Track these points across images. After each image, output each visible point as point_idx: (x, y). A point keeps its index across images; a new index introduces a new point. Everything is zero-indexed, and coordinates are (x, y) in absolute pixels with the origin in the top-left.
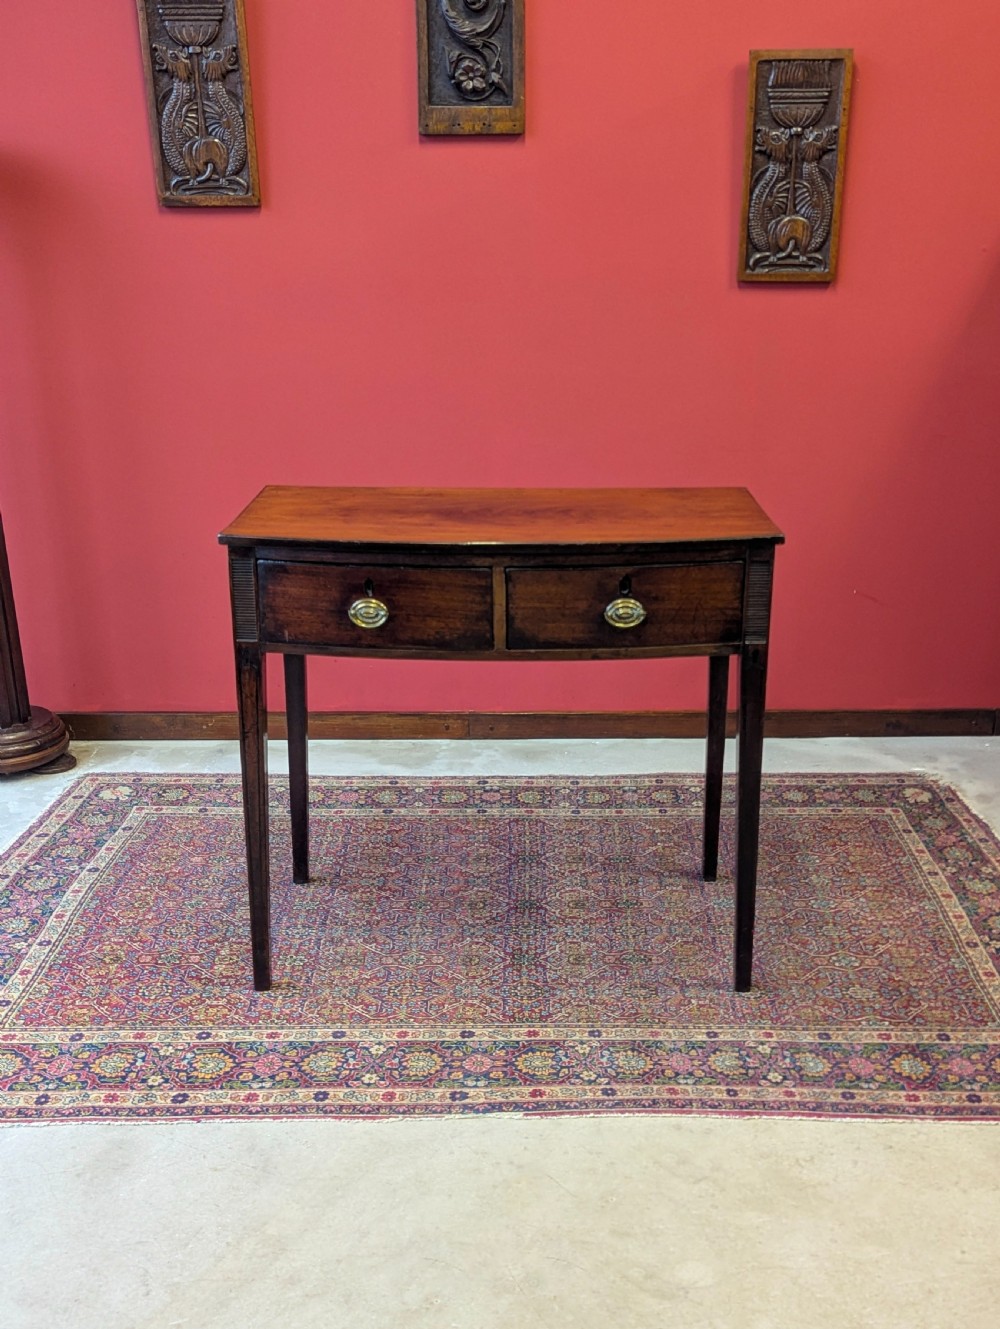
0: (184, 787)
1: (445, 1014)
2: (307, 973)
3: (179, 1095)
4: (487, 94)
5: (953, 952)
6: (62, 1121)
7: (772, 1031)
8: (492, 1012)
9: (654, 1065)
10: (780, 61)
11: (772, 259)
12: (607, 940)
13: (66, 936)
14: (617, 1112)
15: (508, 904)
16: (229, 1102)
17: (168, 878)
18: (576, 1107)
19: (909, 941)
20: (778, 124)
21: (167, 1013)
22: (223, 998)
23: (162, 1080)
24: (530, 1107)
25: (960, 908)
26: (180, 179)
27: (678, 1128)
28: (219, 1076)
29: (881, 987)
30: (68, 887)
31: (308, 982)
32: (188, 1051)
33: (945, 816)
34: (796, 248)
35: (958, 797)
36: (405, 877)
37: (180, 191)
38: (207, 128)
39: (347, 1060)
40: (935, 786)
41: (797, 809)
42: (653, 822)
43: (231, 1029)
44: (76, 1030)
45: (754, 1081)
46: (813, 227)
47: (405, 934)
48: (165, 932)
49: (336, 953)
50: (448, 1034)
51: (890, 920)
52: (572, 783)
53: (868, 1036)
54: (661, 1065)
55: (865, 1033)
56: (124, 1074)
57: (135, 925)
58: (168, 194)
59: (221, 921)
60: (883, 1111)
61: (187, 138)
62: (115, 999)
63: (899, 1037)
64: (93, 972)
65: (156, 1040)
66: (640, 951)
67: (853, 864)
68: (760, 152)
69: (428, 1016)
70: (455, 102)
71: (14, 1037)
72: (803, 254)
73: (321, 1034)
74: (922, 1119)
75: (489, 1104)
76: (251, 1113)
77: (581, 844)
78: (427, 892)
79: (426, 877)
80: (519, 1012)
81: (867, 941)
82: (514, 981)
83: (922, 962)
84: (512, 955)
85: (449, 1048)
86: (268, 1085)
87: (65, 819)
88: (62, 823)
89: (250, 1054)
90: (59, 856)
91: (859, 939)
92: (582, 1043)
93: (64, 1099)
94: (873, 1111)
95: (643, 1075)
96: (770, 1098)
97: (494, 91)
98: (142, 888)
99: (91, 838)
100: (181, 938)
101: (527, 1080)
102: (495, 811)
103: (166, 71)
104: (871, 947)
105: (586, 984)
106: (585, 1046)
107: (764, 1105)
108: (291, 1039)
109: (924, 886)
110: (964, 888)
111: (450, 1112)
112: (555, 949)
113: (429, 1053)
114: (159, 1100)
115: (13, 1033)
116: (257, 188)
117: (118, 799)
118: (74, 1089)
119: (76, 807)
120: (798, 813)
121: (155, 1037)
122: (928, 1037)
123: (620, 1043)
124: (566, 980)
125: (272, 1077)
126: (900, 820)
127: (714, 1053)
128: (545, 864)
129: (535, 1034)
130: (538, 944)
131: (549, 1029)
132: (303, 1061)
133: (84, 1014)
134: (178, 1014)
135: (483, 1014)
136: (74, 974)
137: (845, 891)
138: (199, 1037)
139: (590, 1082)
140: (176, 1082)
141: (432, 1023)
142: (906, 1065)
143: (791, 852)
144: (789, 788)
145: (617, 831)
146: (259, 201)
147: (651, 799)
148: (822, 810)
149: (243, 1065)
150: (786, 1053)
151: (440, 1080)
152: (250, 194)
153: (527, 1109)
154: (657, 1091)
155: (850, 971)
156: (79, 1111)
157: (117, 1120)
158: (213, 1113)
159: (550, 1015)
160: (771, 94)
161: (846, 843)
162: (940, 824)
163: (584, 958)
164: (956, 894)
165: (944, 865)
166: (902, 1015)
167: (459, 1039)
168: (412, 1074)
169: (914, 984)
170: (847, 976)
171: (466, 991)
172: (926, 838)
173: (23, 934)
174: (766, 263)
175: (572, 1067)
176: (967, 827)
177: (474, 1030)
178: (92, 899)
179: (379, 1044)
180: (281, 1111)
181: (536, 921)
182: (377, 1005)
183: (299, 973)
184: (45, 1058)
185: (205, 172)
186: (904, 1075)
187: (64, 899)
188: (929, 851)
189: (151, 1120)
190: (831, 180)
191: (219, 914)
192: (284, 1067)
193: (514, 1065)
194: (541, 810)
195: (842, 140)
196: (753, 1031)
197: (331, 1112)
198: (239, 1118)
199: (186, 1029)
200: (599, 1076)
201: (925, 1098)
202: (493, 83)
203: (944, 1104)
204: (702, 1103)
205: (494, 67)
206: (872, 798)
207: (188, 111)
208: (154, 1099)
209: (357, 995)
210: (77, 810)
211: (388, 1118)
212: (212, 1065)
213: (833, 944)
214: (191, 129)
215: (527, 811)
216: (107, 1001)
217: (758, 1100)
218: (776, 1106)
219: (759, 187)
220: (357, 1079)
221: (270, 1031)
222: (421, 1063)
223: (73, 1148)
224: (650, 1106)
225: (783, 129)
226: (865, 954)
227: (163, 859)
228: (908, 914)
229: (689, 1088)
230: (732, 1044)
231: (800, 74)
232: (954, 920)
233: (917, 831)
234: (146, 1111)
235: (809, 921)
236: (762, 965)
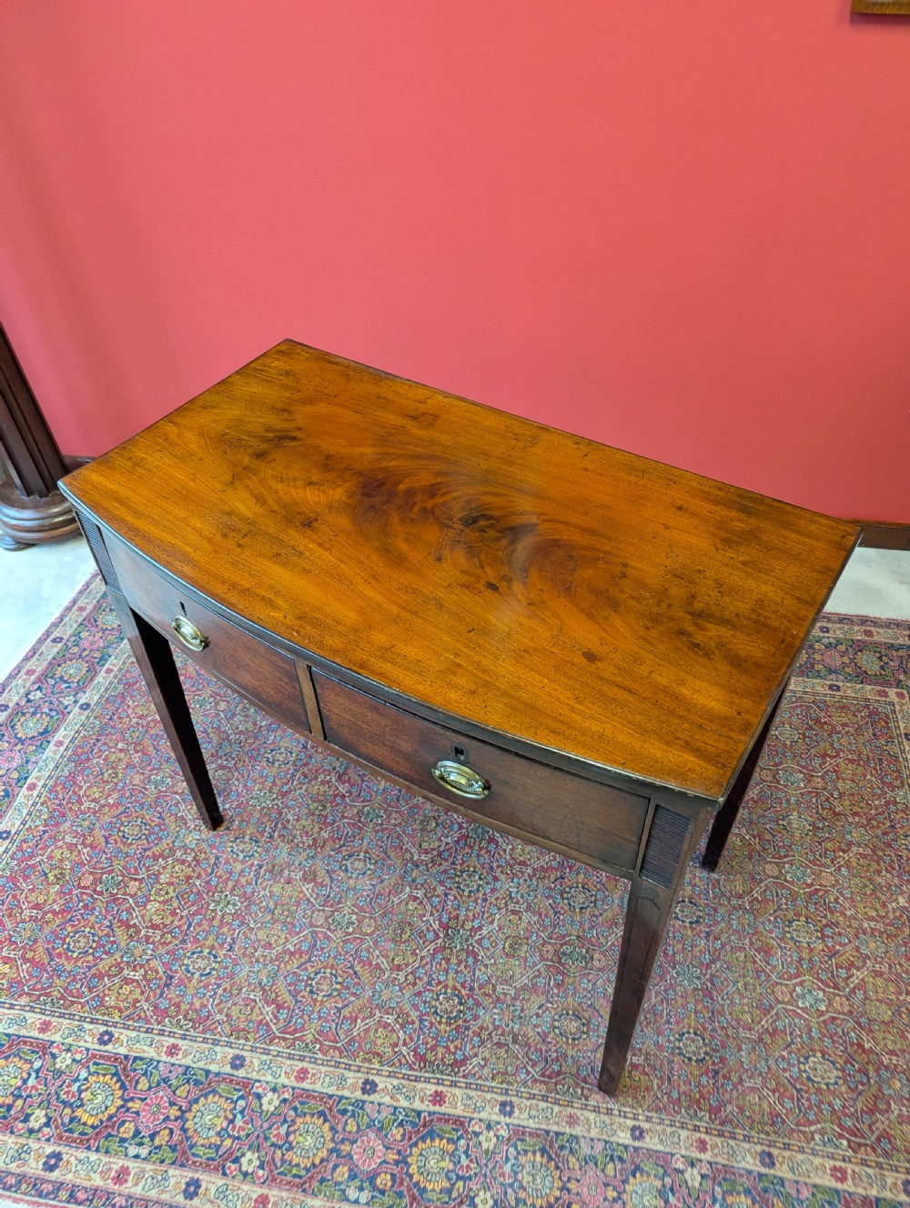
1: (354, 1040)
2: (235, 930)
3: (53, 1154)
7: (707, 1138)
8: (404, 1043)
9: (561, 1191)
12: (551, 912)
13: (27, 826)
15: (460, 828)
16: (98, 1180)
17: (147, 731)
19: (889, 967)
21: (82, 986)
22: (141, 966)
23: (44, 1120)
28: (102, 1121)
29: (845, 1062)
30: (54, 733)
31: (230, 949)
32: (83, 1065)
39: (235, 1117)
43: (134, 1029)
47: (346, 869)
48: (119, 831)
49: (271, 895)
50: (348, 1083)
51: (872, 919)
53: (819, 1168)
54: (569, 1192)
55: (816, 1161)
56: (11, 1100)
57: (95, 813)
59: (177, 817)
62: (40, 952)
63: (856, 1178)
64: (33, 896)
65: (59, 1037)
66: (583, 940)
67: (840, 795)
69: (335, 1042)
73: (218, 1059)
78: (384, 790)
80: (432, 1050)
81: (839, 960)
82: (439, 983)
84: (446, 928)
85: (344, 1112)
86: (144, 1153)
87: (84, 614)
88: (80, 620)
89: (142, 1083)
90: (62, 678)
91: (831, 953)
92: (488, 1126)
98: (119, 745)
99: (98, 649)
100: (130, 844)
101: (414, 1197)
104: (843, 974)
105: (513, 1000)
106: (491, 1133)
108: (189, 1061)
112: (493, 921)
113: (321, 1120)
114: (31, 1161)
120: (792, 686)
121: (59, 1032)
122: (892, 1184)
123: (531, 1135)
124: (494, 988)
125: (152, 1137)
126: (905, 715)
127: (634, 1174)
129: (441, 1099)
130: (477, 910)
131: (458, 1091)
132: (189, 1110)
133: (5, 975)
134: (91, 990)
135: (393, 1047)
136: (15, 898)
137: (825, 851)
138: (101, 1039)
140: (57, 1127)
141: (337, 1056)
143: (775, 765)
148: (820, 685)
149: (129, 1105)
150: (716, 1189)
151: (322, 1181)
155: (813, 1023)
159: (463, 1062)
161: (837, 754)
163: (520, 945)
166: (866, 1128)
167: (358, 1094)
168: (294, 1160)
169: (885, 1060)
170: (811, 1029)
171: (384, 996)
175: (470, 1178)
177: (377, 1080)
178: (69, 759)
179: (274, 1089)
181: (483, 866)
182: (288, 1009)
183: (226, 930)
187: (45, 755)
191: (177, 804)
192: (168, 1118)
193: (406, 1164)
196: (685, 1133)
199: (92, 1021)
206: (876, 667)
208: (27, 1157)
209: (273, 984)
212: (100, 1098)
213: (801, 959)
216: (32, 954)
220: (236, 1161)
221: (171, 1041)
222: (309, 1140)
226: (836, 987)
228: (894, 911)
230: (657, 1159)
234: (14, 1180)
235: (779, 908)
236: (715, 993)
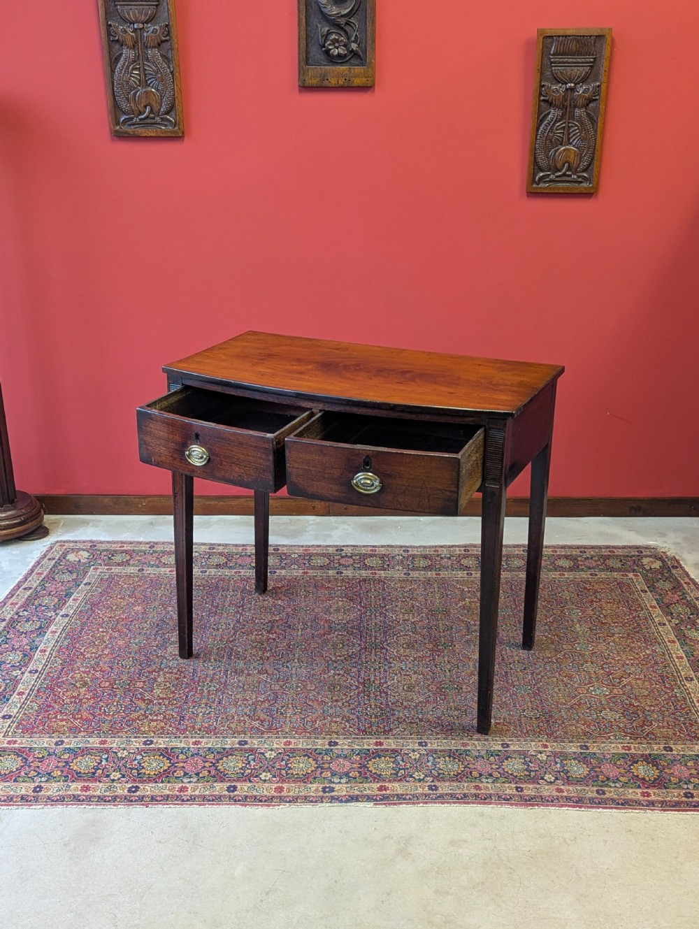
0: (126, 552)
1: (317, 728)
2: (219, 696)
3: (133, 787)
4: (347, 59)
5: (676, 684)
6: (52, 805)
7: (548, 744)
8: (350, 727)
9: (464, 768)
10: (559, 36)
11: (551, 177)
12: (430, 673)
13: (48, 667)
14: (439, 803)
15: (360, 645)
16: (168, 792)
17: (118, 623)
18: (410, 799)
19: (645, 676)
20: (557, 80)
21: (122, 725)
22: (160, 714)
23: (120, 776)
24: (378, 799)
25: (681, 651)
26: (127, 117)
27: (482, 815)
28: (160, 773)
29: (624, 711)
30: (47, 628)
31: (219, 703)
32: (137, 754)
33: (671, 580)
34: (569, 169)
35: (681, 565)
36: (285, 623)
37: (126, 126)
38: (146, 81)
39: (250, 762)
40: (664, 557)
41: (566, 573)
42: (463, 582)
43: (167, 737)
44: (59, 737)
45: (534, 780)
46: (582, 154)
47: (287, 667)
48: (118, 664)
49: (239, 681)
50: (319, 743)
51: (631, 659)
52: (404, 551)
53: (614, 747)
54: (469, 768)
55: (613, 745)
56: (93, 771)
57: (97, 658)
58: (118, 128)
59: (157, 655)
60: (625, 804)
61: (131, 88)
62: (85, 715)
63: (638, 749)
64: (69, 693)
65: (114, 745)
66: (454, 682)
67: (605, 616)
68: (544, 100)
69: (305, 730)
70: (325, 63)
71: (15, 742)
72: (575, 174)
73: (231, 742)
74: (652, 810)
75: (350, 796)
76: (183, 800)
77: (411, 599)
78: (302, 635)
79: (301, 624)
80: (369, 728)
81: (614, 676)
82: (365, 704)
83: (653, 692)
84: (364, 684)
85: (320, 754)
86: (195, 780)
87: (43, 576)
88: (41, 579)
89: (181, 756)
90: (40, 605)
91: (609, 674)
92: (414, 751)
93: (53, 789)
94: (618, 804)
95: (457, 776)
96: (546, 793)
97: (352, 57)
98: (100, 630)
99: (62, 591)
100: (129, 668)
101: (375, 778)
102: (349, 573)
103: (118, 41)
104: (618, 680)
105: (415, 707)
106: (416, 753)
107: (542, 799)
108: (210, 746)
109: (656, 634)
110: (684, 635)
111: (322, 802)
112: (393, 679)
113: (306, 758)
114: (119, 790)
115: (14, 739)
116: (182, 124)
117: (80, 560)
118: (59, 781)
119: (50, 567)
120: (566, 576)
121: (114, 743)
122: (657, 749)
123: (440, 752)
124: (402, 704)
125: (197, 774)
126: (639, 583)
127: (507, 759)
128: (385, 614)
129: (381, 744)
130: (382, 675)
131: (390, 741)
132: (218, 762)
133: (64, 726)
134: (129, 726)
135: (344, 729)
136: (55, 695)
137: (599, 637)
138: (145, 743)
139: (420, 780)
140: (130, 777)
141: (308, 735)
142: (641, 770)
143: (562, 607)
144: (560, 557)
145: (436, 590)
146: (183, 133)
147: (461, 565)
148: (584, 575)
149: (176, 765)
150: (557, 760)
151: (315, 778)
152: (176, 128)
153: (376, 800)
154: (466, 787)
155: (602, 699)
156: (64, 798)
157: (90, 805)
158: (157, 801)
159: (391, 730)
160: (552, 60)
161: (600, 600)
162: (668, 586)
163: (414, 687)
164: (678, 640)
165: (670, 618)
166: (639, 732)
167: (327, 747)
168: (295, 773)
169: (648, 708)
170: (601, 701)
171: (331, 711)
172: (658, 597)
173: (18, 664)
174: (548, 179)
175: (407, 769)
176: (686, 588)
177: (337, 741)
178: (65, 638)
179: (272, 750)
180: (205, 800)
181: (380, 658)
182: (269, 721)
183: (213, 696)
184: (38, 758)
185: (145, 112)
186: (640, 777)
187: (45, 638)
188: (660, 607)
189: (114, 805)
190: (595, 121)
191: (155, 651)
192: (205, 767)
193: (366, 767)
194: (382, 572)
195: (603, 93)
196: (534, 743)
197: (239, 801)
198: (175, 804)
199: (136, 737)
200: (426, 776)
201: (655, 794)
202: (352, 50)
203: (668, 799)
204: (499, 797)
205: (353, 39)
206: (619, 565)
207: (133, 69)
208: (115, 790)
209: (254, 713)
210: (51, 569)
211: (278, 805)
212: (155, 765)
213: (591, 678)
214: (135, 82)
215: (372, 573)
216: (80, 716)
217: (537, 794)
218: (550, 800)
219: (543, 126)
220: (256, 776)
221: (194, 740)
222: (301, 765)
223: (60, 825)
224: (462, 799)
225: (561, 85)
226: (613, 685)
227: (114, 608)
228: (644, 655)
229: (489, 786)
230: (519, 752)
231: (573, 47)
232: (676, 660)
233: (651, 591)
234: (110, 798)
235: (574, 660)
236: (541, 694)
